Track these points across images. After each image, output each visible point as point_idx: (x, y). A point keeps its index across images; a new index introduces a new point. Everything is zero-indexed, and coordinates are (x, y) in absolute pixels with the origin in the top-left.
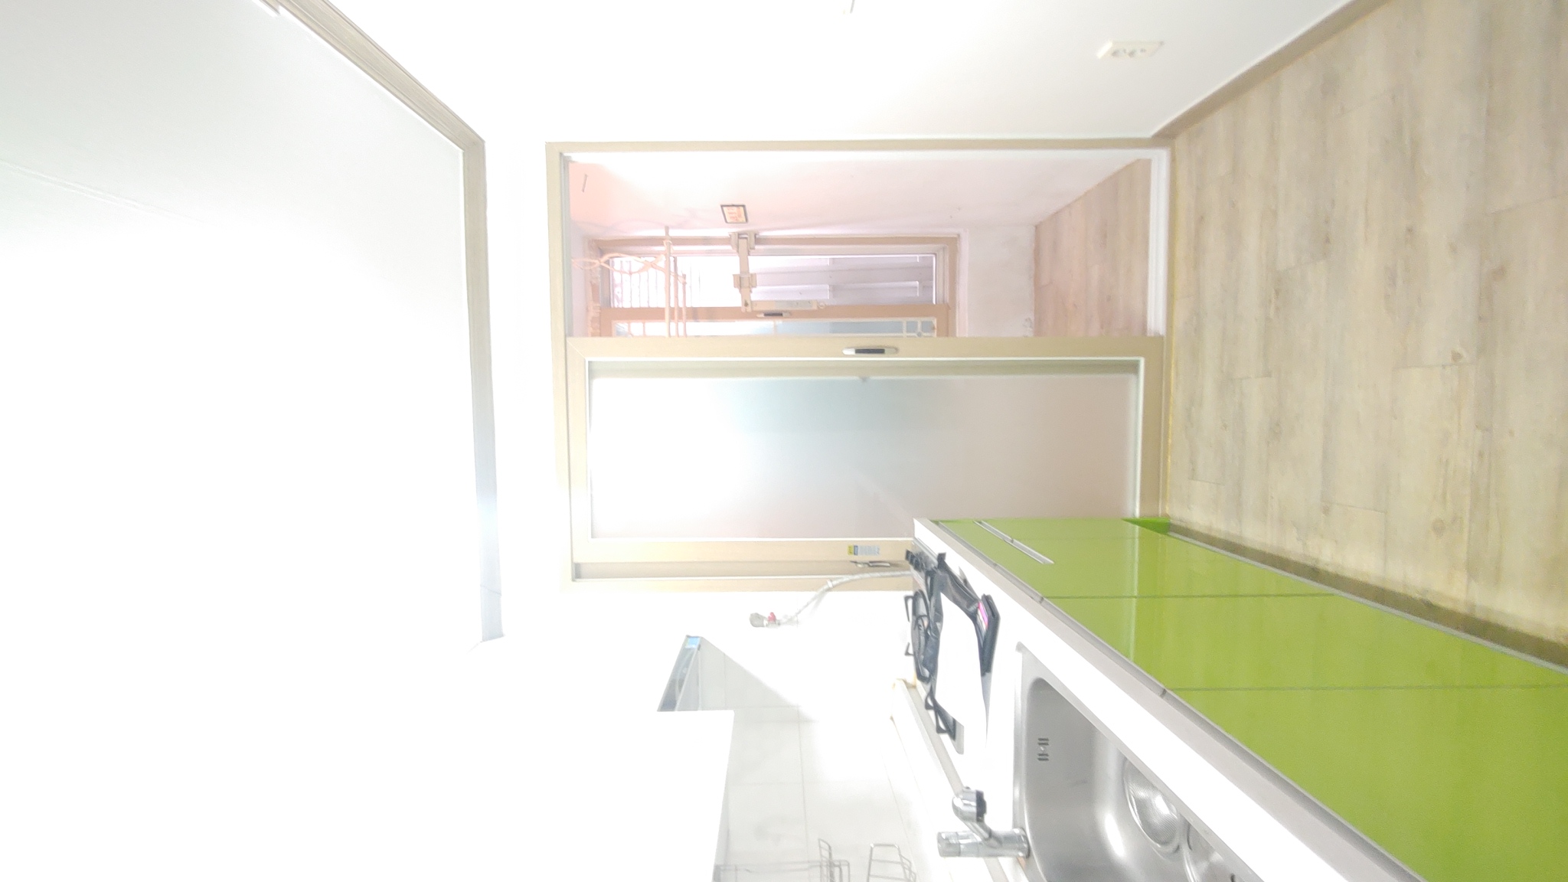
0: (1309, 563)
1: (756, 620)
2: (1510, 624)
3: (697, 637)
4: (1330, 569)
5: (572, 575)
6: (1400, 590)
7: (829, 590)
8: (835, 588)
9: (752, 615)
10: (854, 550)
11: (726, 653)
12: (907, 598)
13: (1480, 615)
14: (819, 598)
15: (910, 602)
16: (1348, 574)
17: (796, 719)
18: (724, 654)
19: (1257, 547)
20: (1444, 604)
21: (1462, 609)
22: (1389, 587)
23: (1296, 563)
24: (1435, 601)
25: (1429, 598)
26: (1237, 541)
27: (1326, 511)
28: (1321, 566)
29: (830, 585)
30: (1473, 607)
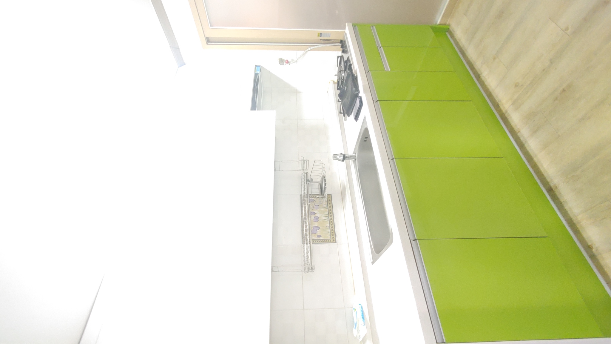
0: (479, 73)
1: (282, 61)
2: (510, 120)
3: (259, 66)
4: (483, 79)
5: (206, 42)
6: (495, 96)
7: (309, 50)
8: (311, 50)
9: (279, 59)
10: (320, 35)
11: (270, 71)
12: (338, 57)
13: (506, 115)
14: (304, 54)
15: (339, 59)
16: (486, 83)
17: (295, 92)
18: (270, 72)
19: (469, 57)
20: (502, 107)
21: (504, 111)
22: (493, 94)
23: (476, 71)
24: (500, 105)
25: (499, 103)
26: (465, 51)
27: (494, 59)
28: (481, 76)
29: (310, 49)
30: (507, 112)
